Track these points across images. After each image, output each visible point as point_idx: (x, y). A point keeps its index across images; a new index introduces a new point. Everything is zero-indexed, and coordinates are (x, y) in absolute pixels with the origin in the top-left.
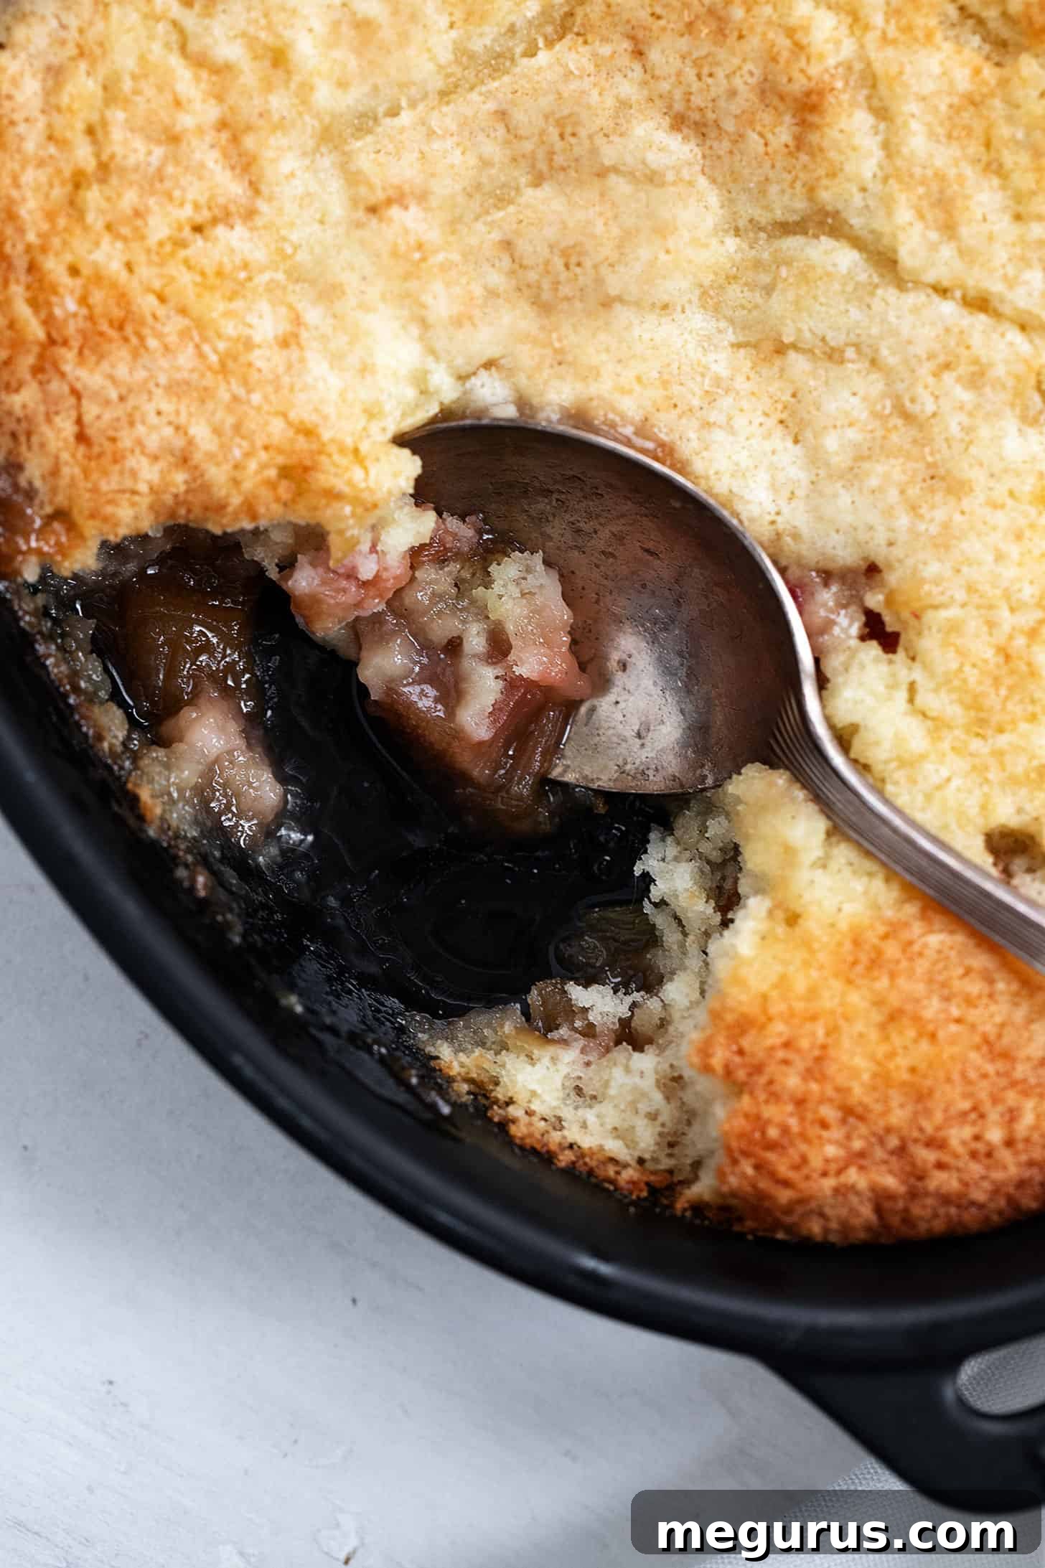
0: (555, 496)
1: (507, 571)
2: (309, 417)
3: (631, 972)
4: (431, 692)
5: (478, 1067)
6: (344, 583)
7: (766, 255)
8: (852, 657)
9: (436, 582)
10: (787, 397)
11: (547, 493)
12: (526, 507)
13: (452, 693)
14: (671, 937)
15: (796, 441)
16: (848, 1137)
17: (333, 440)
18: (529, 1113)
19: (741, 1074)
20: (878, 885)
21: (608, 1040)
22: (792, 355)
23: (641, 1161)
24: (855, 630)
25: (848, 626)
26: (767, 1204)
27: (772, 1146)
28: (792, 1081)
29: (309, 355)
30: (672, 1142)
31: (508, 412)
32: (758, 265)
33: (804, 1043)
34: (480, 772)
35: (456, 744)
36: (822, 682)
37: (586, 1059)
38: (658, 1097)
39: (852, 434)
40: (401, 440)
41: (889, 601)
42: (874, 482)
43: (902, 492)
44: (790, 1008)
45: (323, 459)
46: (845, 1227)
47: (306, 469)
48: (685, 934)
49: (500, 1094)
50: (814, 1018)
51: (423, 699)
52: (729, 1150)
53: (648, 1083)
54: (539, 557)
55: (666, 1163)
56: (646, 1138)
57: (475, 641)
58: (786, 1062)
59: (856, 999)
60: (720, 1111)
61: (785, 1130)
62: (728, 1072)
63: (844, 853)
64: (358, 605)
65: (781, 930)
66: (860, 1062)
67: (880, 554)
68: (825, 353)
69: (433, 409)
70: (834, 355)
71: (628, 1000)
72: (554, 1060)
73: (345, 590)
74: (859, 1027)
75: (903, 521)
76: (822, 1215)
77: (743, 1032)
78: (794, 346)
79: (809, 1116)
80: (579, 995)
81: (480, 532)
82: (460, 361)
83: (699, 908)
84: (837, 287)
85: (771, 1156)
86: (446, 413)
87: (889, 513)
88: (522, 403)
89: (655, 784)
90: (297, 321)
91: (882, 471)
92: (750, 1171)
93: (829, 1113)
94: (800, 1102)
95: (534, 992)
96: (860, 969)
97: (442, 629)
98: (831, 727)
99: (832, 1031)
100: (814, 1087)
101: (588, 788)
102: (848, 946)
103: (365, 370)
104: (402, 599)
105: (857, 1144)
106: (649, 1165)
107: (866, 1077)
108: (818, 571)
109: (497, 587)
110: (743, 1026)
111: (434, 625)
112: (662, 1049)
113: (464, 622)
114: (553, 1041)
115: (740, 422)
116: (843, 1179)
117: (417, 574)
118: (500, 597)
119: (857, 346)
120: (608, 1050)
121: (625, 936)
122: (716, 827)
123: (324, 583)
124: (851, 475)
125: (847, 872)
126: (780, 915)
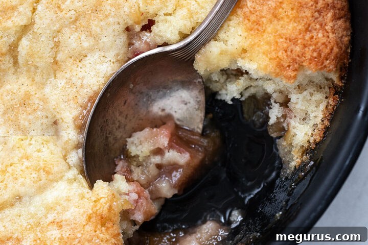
0: (108, 135)
1: (133, 150)
2: (85, 217)
3: (264, 104)
4: (174, 173)
5: (297, 153)
6: (139, 204)
7: (25, 69)
8: (157, 35)
9: (138, 173)
10: (72, 60)
11: (107, 138)
12: (112, 144)
13: (174, 167)
14: (252, 91)
15: (86, 56)
16: (316, 29)
17: (92, 209)
18: (312, 135)
19: (296, 66)
20: (231, 23)
21: (287, 111)
22: (58, 58)
23: (326, 98)
24: (148, 34)
25: (147, 37)
26: (339, 55)
27: (320, 55)
28: (298, 49)
29: (64, 218)
30: (320, 88)
31: (80, 151)
32: (28, 71)
33: (285, 45)
34: (200, 156)
35: (191, 164)
36: (165, 44)
37: (293, 117)
38: (305, 93)
39: (83, 37)
40: (91, 187)
41: (138, 23)
42: (98, 30)
43: (101, 20)
44: (274, 51)
45: (98, 212)
46: (345, 29)
47: (102, 218)
48: (251, 86)
49: (306, 145)
50: (277, 42)
51: (177, 176)
52: (321, 69)
53: (301, 96)
54: (128, 140)
55: (327, 89)
56: (319, 96)
57: (157, 159)
58: (292, 51)
59: (269, 29)
60: (309, 72)
61: (314, 50)
62: (296, 70)
63: (222, 35)
64: (146, 199)
65: (248, 54)
66: (290, 27)
67: (123, 27)
68: (56, 48)
69: (80, 176)
70: (57, 45)
71: (273, 104)
72: (294, 128)
73: (142, 203)
74: (279, 27)
75: (111, 20)
76: (342, 37)
77: (283, 66)
78: (55, 58)
79: (309, 43)
80: (272, 120)
81: (121, 159)
82: (64, 168)
83: (242, 82)
84: (34, 45)
85: (323, 55)
86: (82, 173)
87: (109, 25)
88: (77, 147)
89: (202, 98)
90: (53, 223)
91: (95, 26)
92: (328, 62)
93: (308, 36)
94: (305, 46)
95: (272, 135)
96: (260, 28)
97: (153, 171)
98: (180, 41)
99: (281, 36)
100: (299, 42)
101: (204, 120)
102: (252, 32)
103: (68, 200)
104: (144, 185)
105: (318, 26)
106: (328, 95)
107: (295, 24)
108: (129, 47)
109: (139, 153)
110: (280, 66)
111: (152, 173)
112: (289, 92)
113: (151, 163)
114: (288, 128)
115: (80, 75)
116: (329, 31)
117: (135, 179)
118: (142, 152)
119: (54, 37)
120: (290, 110)
121: (252, 106)
122: (215, 77)
123: (140, 211)
124: (97, 38)
125: (228, 33)
126: (243, 55)
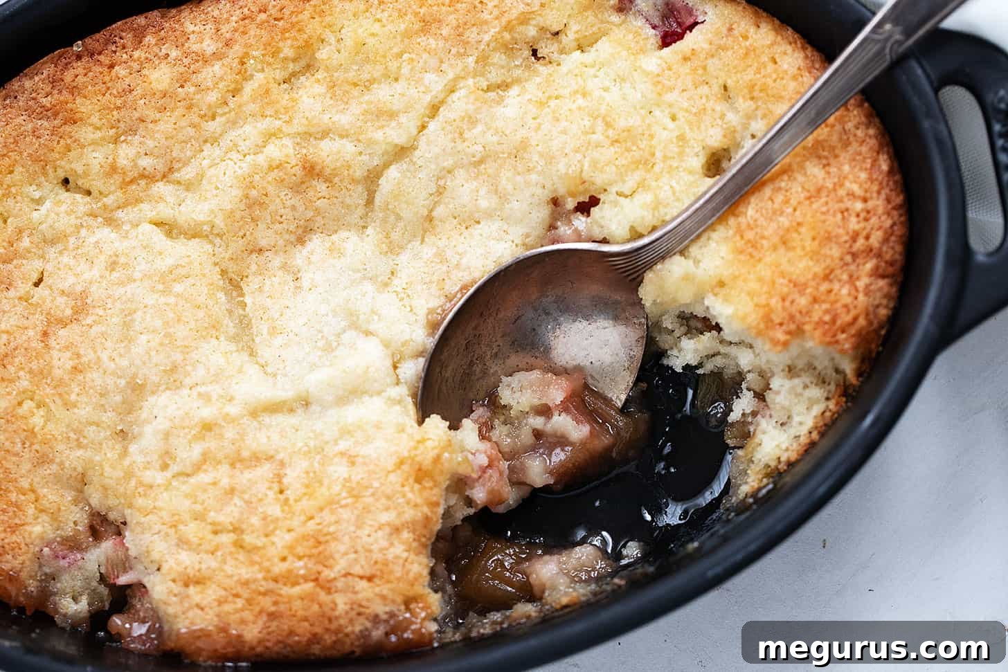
0: (474, 359)
1: (506, 396)
2: (394, 460)
3: (733, 390)
4: (558, 450)
5: (757, 473)
6: (487, 475)
7: (381, 215)
8: (597, 222)
9: (501, 432)
10: (455, 222)
11: (471, 364)
12: (476, 377)
13: (561, 441)
14: (719, 362)
15: (478, 222)
16: (840, 281)
17: (409, 451)
18: (787, 449)
19: (793, 327)
20: (715, 235)
21: (762, 404)
22: (434, 214)
23: (828, 399)
24: (583, 218)
25: (580, 222)
26: (864, 332)
27: (834, 321)
28: (803, 301)
29: (362, 453)
30: (822, 381)
31: (421, 362)
32: (385, 220)
33: (785, 290)
34: (606, 440)
35: (588, 446)
36: (605, 241)
37: (768, 416)
38: (796, 381)
39: (482, 192)
40: (421, 422)
41: (573, 195)
42: (510, 187)
43: (519, 174)
44: (766, 293)
45: (418, 459)
46: (887, 296)
47: (420, 469)
48: (718, 353)
49: (773, 464)
50: (774, 283)
51: (559, 456)
52: (829, 344)
53: (788, 384)
54: (504, 379)
55: (832, 387)
56: (816, 392)
57: (538, 422)
58: (792, 302)
59: (770, 258)
60: (810, 344)
61: (827, 312)
62: (789, 333)
63: (694, 250)
64: (501, 474)
65: (723, 291)
66: (802, 265)
67: (547, 195)
68: (438, 196)
69: (410, 400)
70: (440, 191)
71: (745, 391)
72: (764, 433)
73: (491, 476)
74: (784, 261)
75: (534, 177)
76: (878, 306)
77: (772, 321)
78: (431, 211)
79: (823, 298)
80: (734, 416)
81: (483, 405)
82: (388, 380)
83: (706, 341)
84: (406, 181)
85: (839, 323)
86: (414, 396)
87: (528, 184)
88: (421, 354)
89: (638, 352)
90: (342, 454)
91: (506, 179)
92: (844, 336)
93: (824, 287)
94: (815, 300)
95: (729, 441)
96: (755, 253)
97: (526, 437)
98: (629, 241)
99: (783, 275)
100: (808, 291)
101: (632, 389)
102: (742, 257)
103: (378, 426)
104: (506, 453)
105: (845, 277)
106: (830, 396)
107: (811, 263)
108: (549, 230)
109: (513, 403)
110: (768, 320)
111: (523, 441)
112: (773, 375)
113: (526, 425)
114: (754, 433)
115: (460, 249)
116: (861, 289)
117: (494, 439)
118: (518, 403)
119: (439, 178)
120: (767, 406)
121: (714, 389)
122: (668, 323)
123: (484, 485)
124: (503, 198)
125: (705, 250)
126: (717, 290)
